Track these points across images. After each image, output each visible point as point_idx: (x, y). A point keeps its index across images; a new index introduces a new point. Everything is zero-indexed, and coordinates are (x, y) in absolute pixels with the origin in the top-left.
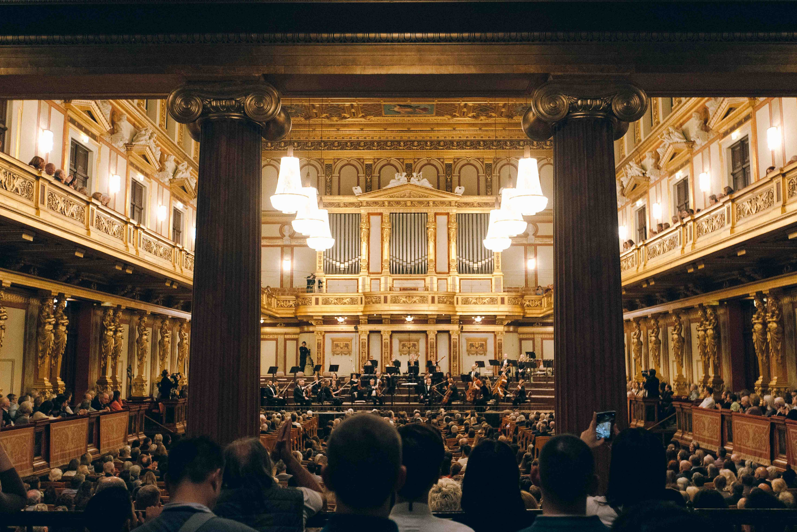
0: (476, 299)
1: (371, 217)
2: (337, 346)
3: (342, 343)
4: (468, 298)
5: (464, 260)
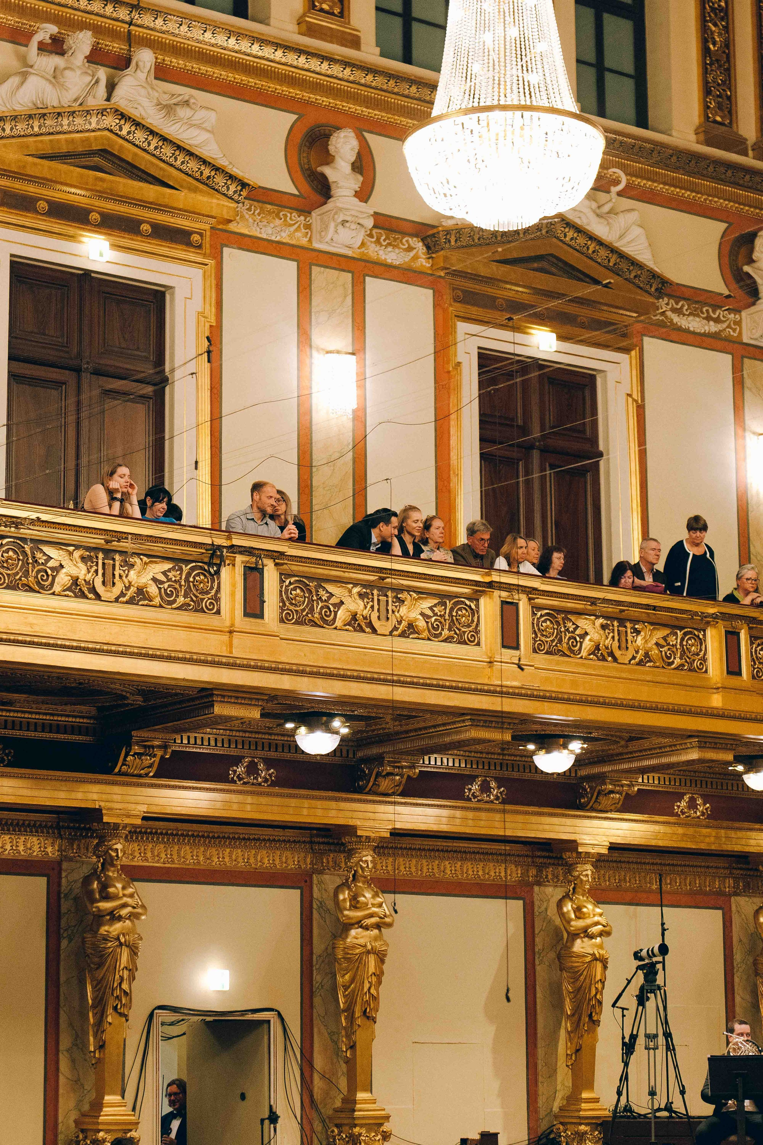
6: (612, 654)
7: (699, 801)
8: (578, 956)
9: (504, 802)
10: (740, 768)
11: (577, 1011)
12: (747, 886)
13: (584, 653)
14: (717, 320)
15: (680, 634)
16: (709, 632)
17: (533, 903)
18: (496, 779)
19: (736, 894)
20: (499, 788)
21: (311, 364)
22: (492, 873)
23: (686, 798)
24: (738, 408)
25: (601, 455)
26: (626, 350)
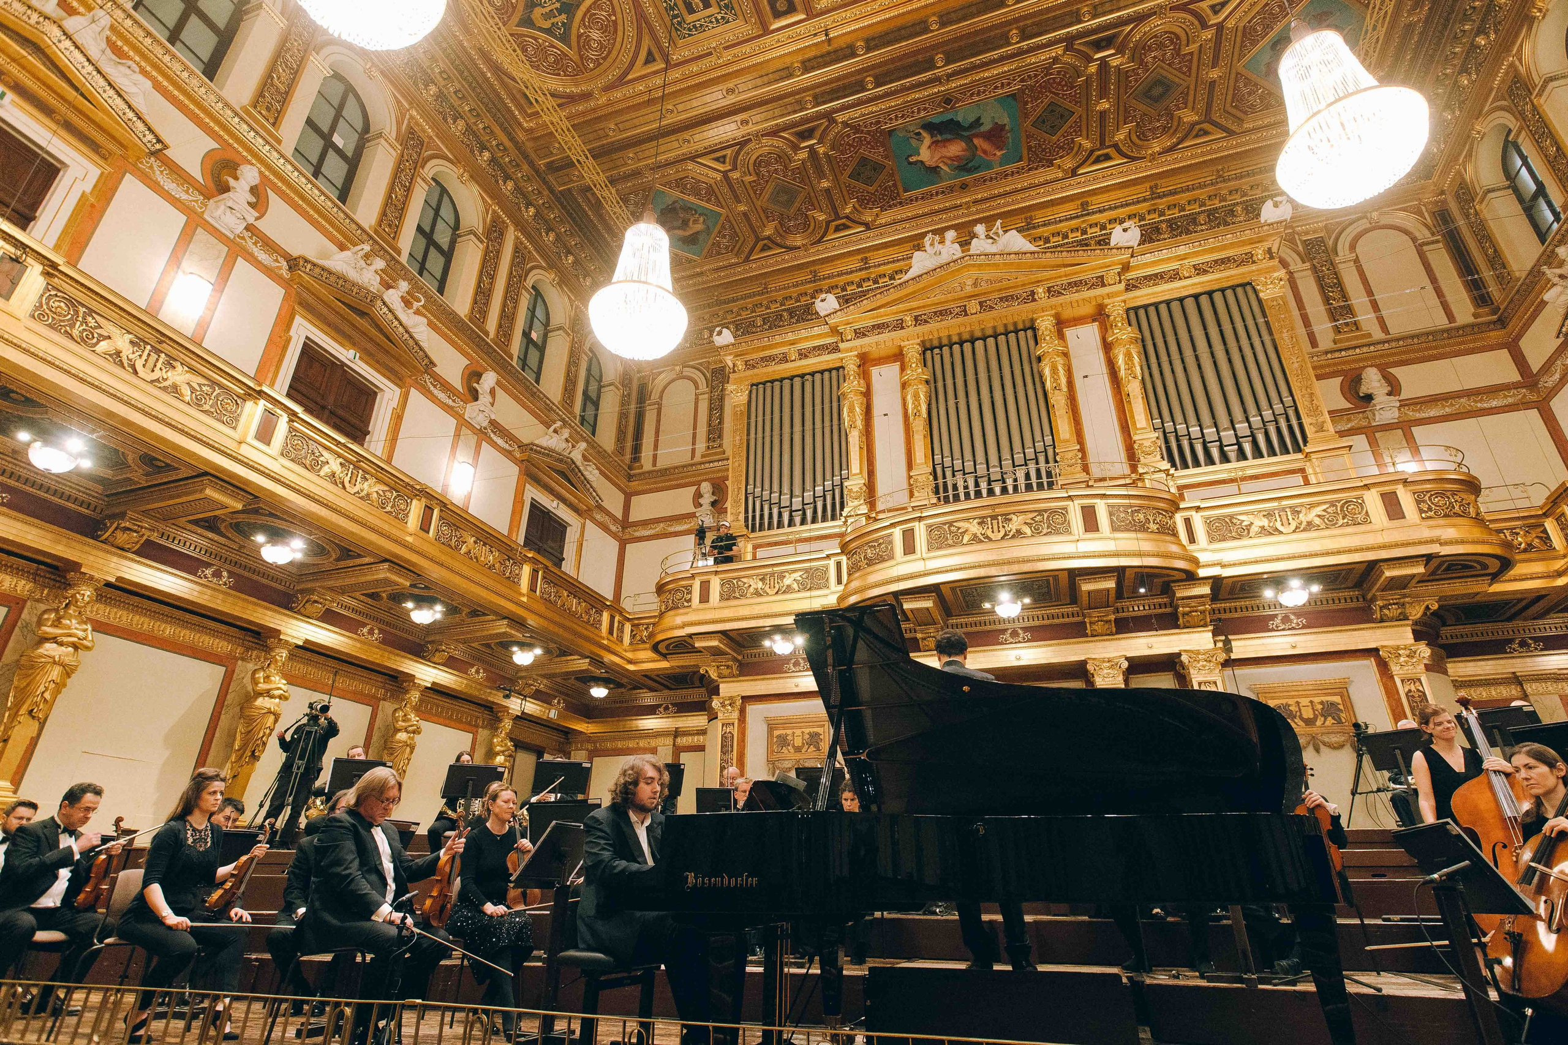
0: (1269, 515)
1: (875, 371)
2: (783, 741)
3: (798, 732)
4: (1231, 517)
5: (1181, 428)
6: (343, 483)
7: (376, 631)
8: (257, 708)
9: (230, 588)
10: (410, 605)
11: (244, 747)
12: (392, 696)
13: (322, 473)
14: (454, 401)
15: (395, 494)
16: (415, 502)
17: (234, 671)
18: (229, 572)
19: (384, 700)
20: (229, 578)
21: (174, 278)
22: (206, 643)
23: (369, 627)
24: (454, 447)
25: (368, 433)
26: (400, 387)
